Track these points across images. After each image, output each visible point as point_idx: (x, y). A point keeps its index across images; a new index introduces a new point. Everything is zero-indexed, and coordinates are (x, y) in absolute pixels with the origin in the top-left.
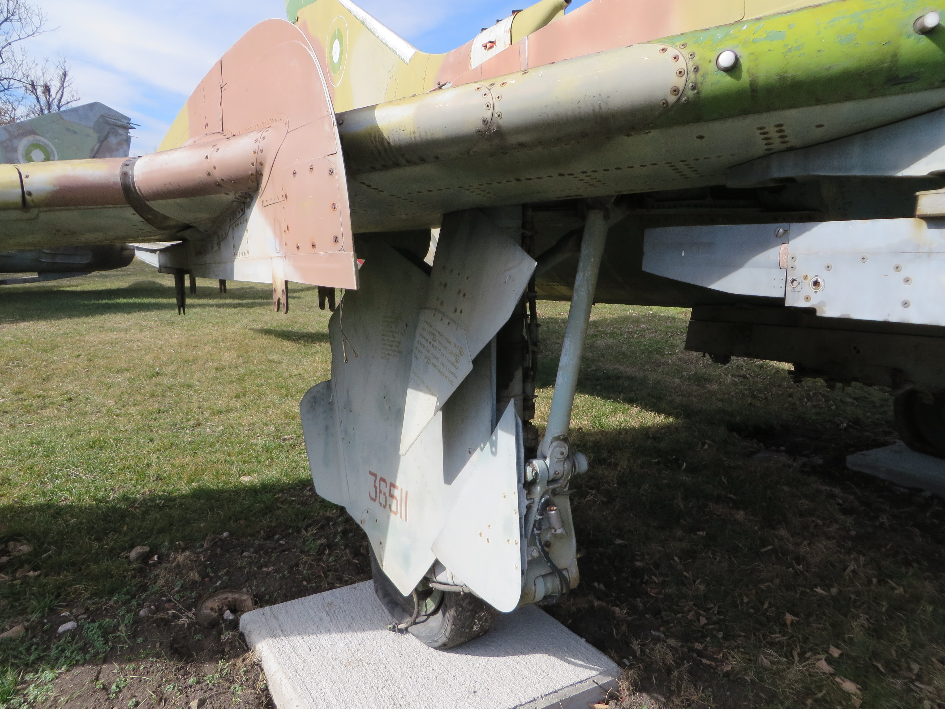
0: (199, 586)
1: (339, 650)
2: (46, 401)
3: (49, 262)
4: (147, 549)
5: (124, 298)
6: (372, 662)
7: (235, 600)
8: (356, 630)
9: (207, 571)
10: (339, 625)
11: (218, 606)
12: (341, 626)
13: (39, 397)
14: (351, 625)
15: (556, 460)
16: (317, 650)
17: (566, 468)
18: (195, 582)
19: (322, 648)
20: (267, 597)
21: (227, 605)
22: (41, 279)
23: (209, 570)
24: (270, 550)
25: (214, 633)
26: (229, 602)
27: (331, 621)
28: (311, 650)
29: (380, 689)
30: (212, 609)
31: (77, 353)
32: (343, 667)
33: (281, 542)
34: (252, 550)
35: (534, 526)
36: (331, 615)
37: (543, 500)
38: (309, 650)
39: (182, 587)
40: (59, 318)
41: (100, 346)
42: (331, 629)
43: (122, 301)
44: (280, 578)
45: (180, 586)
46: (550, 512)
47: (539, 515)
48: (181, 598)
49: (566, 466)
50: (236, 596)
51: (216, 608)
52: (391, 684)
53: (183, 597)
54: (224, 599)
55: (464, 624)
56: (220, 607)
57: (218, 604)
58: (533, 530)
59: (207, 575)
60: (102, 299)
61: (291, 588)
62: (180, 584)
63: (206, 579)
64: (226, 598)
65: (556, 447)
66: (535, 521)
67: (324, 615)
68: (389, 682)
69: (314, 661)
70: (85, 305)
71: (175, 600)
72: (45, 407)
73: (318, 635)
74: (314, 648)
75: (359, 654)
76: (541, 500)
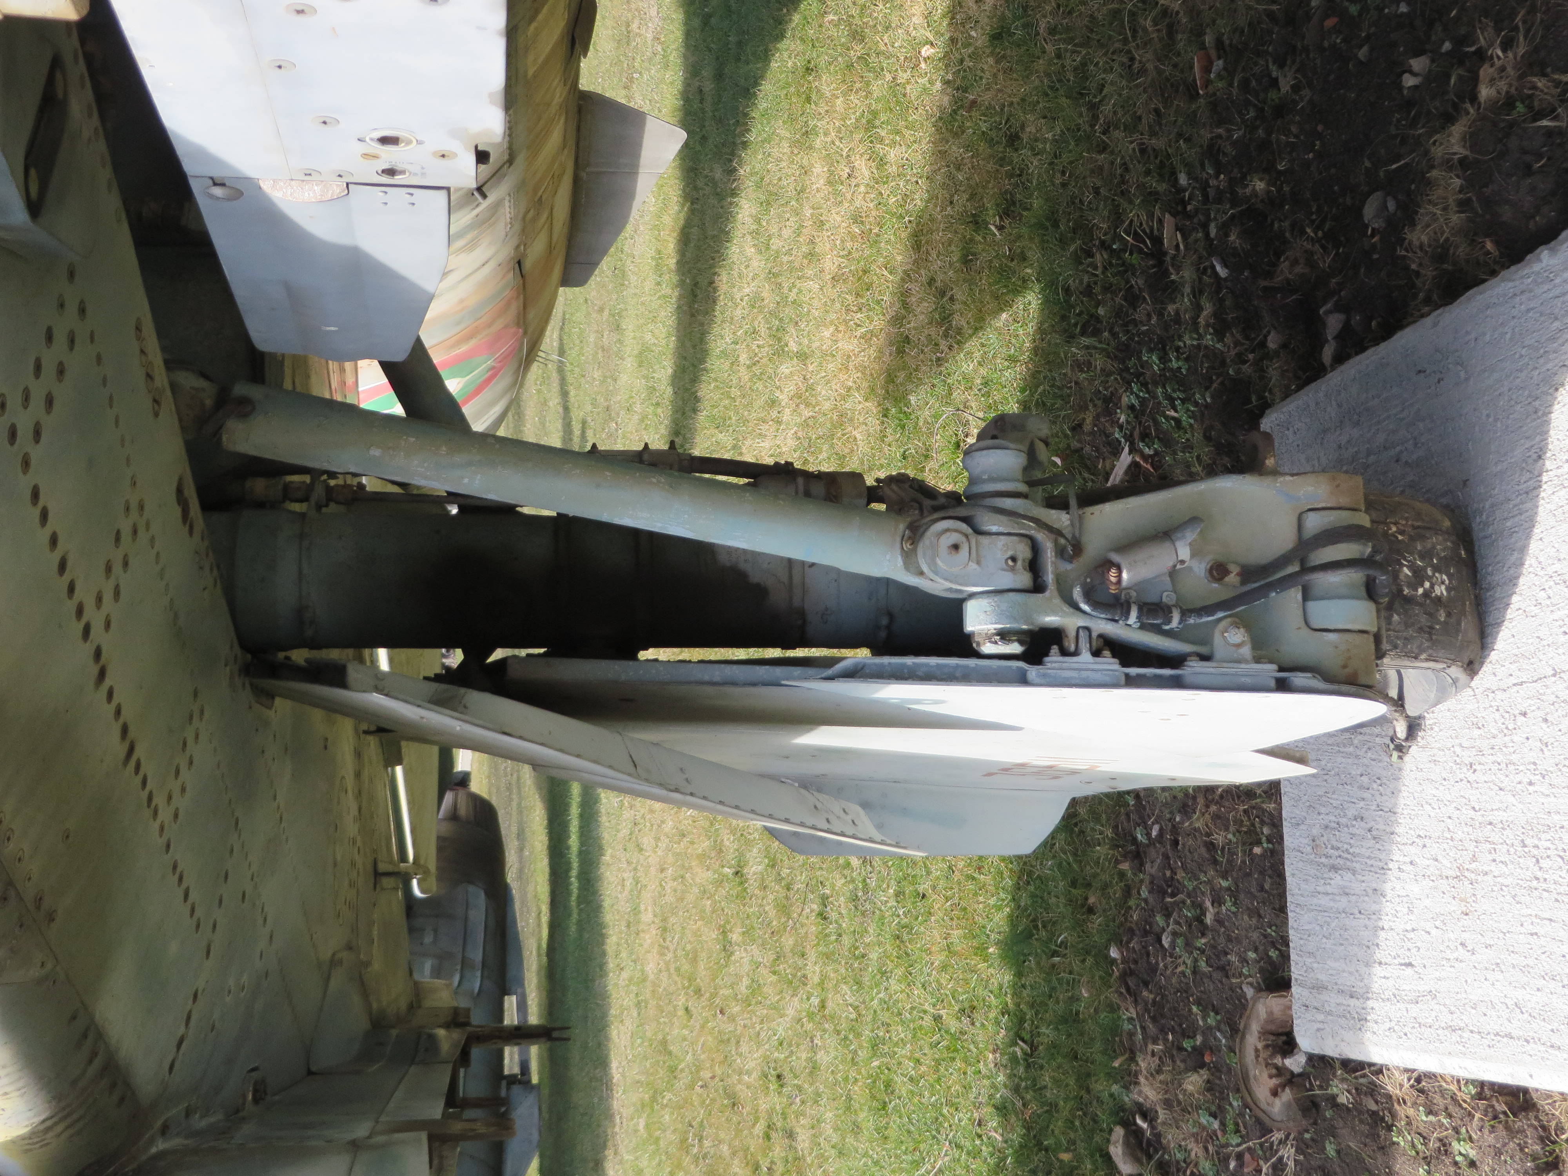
0: (1220, 1079)
1: (1427, 902)
2: (779, 1124)
3: (482, 976)
4: (1119, 1132)
5: (569, 837)
6: (1471, 846)
7: (1264, 1033)
8: (1388, 829)
9: (1189, 1049)
10: (1370, 862)
11: (1271, 1077)
12: (1369, 857)
13: (768, 1137)
14: (1374, 833)
15: (973, 566)
16: (1414, 951)
17: (1002, 529)
18: (1210, 1086)
19: (1411, 935)
20: (1273, 954)
21: (1273, 1056)
22: (519, 991)
23: (1187, 1044)
24: (1168, 873)
25: (1328, 1114)
26: (1266, 1047)
27: (1354, 873)
28: (1410, 965)
29: (1539, 874)
30: (1275, 1093)
31: (681, 1012)
32: (1466, 921)
33: (1154, 833)
34: (1160, 920)
35: (1157, 630)
36: (1341, 862)
37: (1085, 607)
38: (1409, 971)
39: (1214, 1115)
40: (604, 996)
41: (669, 956)
42: (1374, 885)
43: (574, 841)
44: (1235, 904)
45: (1211, 1119)
46: (1124, 583)
47: (1127, 615)
48: (1237, 1131)
49: (994, 529)
50: (1255, 1028)
51: (1274, 1081)
52: (1536, 842)
53: (1237, 1124)
54: (1257, 1057)
55: (1421, 630)
56: (1274, 1071)
57: (1265, 1075)
58: (1169, 634)
59: (1198, 1052)
60: (569, 884)
61: (1262, 889)
62: (1207, 1117)
63: (1207, 1059)
64: (1257, 1050)
65: (935, 564)
66: (1143, 627)
67: (1337, 880)
68: (1528, 842)
69: (1437, 974)
70: (579, 922)
71: (1238, 1145)
72: (791, 1135)
73: (1380, 924)
74: (1408, 954)
75: (1446, 862)
76: (1084, 612)
